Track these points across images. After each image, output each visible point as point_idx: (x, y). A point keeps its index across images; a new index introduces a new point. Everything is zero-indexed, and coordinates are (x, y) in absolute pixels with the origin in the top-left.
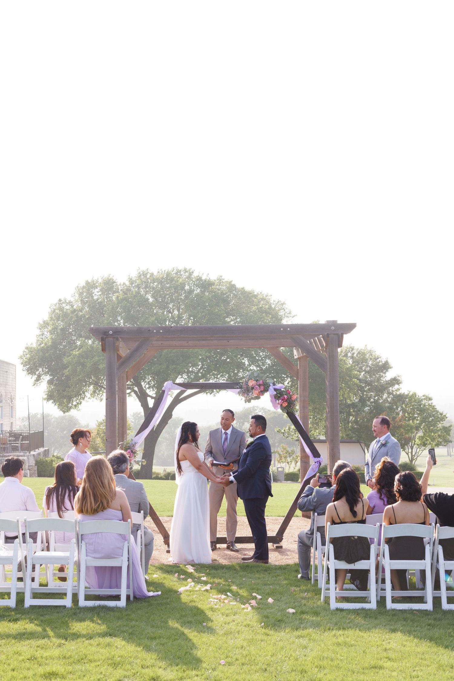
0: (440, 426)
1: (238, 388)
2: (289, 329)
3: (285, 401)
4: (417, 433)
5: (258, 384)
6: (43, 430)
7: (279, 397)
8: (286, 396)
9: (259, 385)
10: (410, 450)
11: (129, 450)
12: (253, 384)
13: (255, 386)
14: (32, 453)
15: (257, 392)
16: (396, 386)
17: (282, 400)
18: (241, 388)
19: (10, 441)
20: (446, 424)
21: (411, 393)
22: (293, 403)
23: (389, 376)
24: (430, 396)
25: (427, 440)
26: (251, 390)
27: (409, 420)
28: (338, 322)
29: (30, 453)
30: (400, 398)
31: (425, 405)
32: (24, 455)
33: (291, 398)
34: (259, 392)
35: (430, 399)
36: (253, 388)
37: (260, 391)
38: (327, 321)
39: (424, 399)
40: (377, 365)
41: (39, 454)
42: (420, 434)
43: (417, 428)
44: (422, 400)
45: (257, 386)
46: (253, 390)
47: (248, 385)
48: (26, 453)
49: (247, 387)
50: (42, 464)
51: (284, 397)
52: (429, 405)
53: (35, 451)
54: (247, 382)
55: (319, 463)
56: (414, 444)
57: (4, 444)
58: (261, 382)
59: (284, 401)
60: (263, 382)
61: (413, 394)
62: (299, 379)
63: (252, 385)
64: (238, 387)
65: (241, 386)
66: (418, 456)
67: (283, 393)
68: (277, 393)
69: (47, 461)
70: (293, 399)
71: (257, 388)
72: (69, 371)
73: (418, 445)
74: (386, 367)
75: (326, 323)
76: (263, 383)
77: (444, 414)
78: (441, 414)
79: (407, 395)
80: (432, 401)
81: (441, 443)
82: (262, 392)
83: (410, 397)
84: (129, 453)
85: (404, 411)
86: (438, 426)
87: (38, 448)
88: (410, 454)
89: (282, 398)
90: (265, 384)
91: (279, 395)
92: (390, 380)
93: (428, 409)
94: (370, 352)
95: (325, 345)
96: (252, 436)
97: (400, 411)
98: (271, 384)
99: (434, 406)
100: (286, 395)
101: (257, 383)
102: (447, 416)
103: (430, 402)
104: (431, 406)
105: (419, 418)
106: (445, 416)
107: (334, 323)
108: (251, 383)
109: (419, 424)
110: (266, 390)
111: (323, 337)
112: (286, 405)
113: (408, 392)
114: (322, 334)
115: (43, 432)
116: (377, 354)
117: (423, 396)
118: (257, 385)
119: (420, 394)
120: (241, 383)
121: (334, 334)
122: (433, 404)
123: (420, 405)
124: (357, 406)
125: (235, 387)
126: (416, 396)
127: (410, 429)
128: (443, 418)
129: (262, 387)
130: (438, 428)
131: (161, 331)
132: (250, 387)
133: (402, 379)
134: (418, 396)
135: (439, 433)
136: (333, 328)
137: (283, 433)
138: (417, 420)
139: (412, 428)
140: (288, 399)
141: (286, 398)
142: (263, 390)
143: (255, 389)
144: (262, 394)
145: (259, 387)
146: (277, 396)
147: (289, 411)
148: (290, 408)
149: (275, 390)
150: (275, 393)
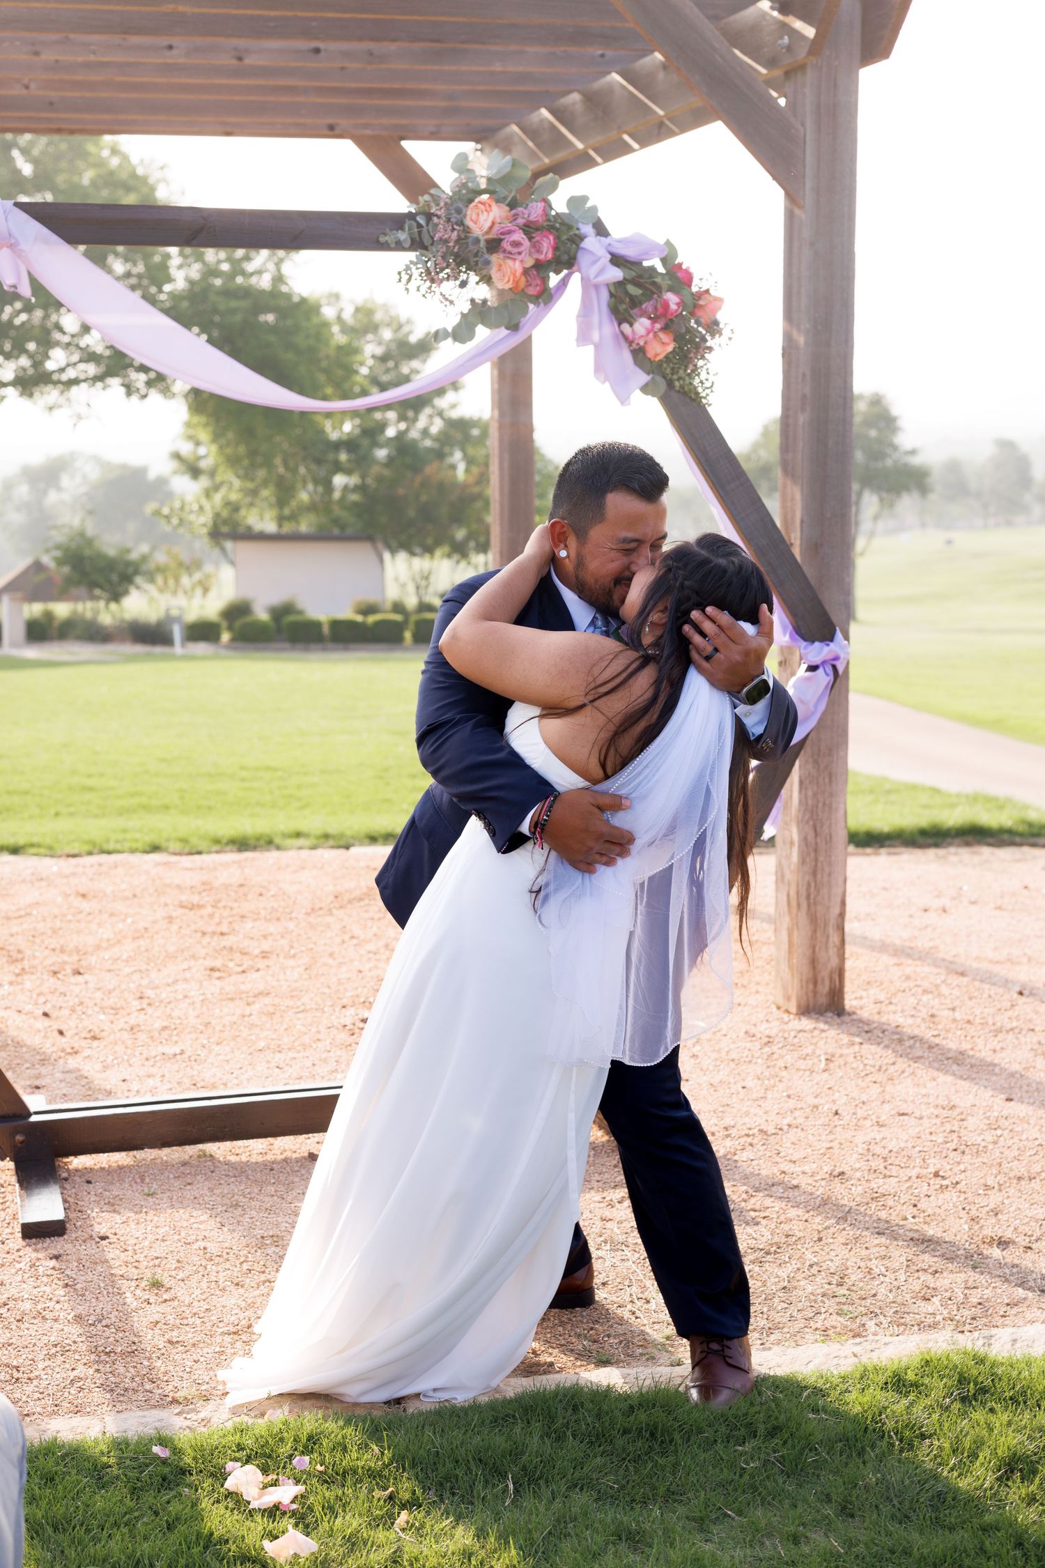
1: (399, 246)
3: (662, 325)
5: (521, 221)
7: (634, 302)
8: (672, 299)
9: (530, 229)
12: (493, 223)
13: (509, 232)
15: (518, 267)
16: (450, 397)
17: (647, 321)
18: (417, 244)
22: (702, 339)
26: (490, 254)
30: (461, 429)
33: (694, 309)
34: (526, 272)
36: (494, 245)
37: (530, 262)
40: (404, 342)
45: (517, 235)
46: (495, 255)
47: (467, 230)
49: (459, 239)
51: (666, 305)
54: (459, 211)
55: (829, 670)
58: (534, 213)
59: (657, 330)
60: (544, 209)
63: (491, 228)
64: (401, 235)
65: (420, 233)
67: (656, 280)
70: (705, 308)
71: (516, 244)
74: (425, 346)
76: (546, 217)
82: (543, 275)
85: (470, 461)
89: (648, 306)
90: (555, 229)
91: (632, 290)
97: (460, 460)
98: (589, 229)
100: (670, 289)
101: (515, 217)
108: (482, 219)
110: (565, 257)
112: (670, 348)
118: (517, 227)
120: (421, 212)
124: (354, 446)
125: (382, 239)
129: (545, 243)
132: (479, 238)
141: (673, 307)
142: (550, 255)
143: (509, 248)
144: (539, 282)
145: (530, 239)
146: (627, 293)
147: (677, 384)
148: (681, 372)
149: (615, 259)
150: (617, 274)
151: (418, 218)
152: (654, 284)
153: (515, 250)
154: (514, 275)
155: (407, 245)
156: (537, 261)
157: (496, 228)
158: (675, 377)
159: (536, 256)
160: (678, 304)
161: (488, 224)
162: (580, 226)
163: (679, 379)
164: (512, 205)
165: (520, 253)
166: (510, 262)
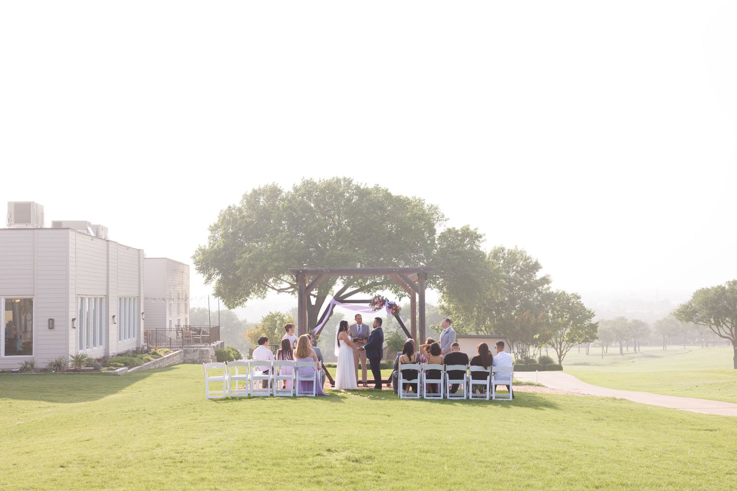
0: (587, 323)
4: (566, 330)
7: (391, 308)
10: (559, 346)
14: (212, 345)
16: (546, 286)
19: (193, 334)
20: (594, 320)
21: (560, 292)
23: (539, 275)
24: (578, 295)
25: (575, 337)
27: (558, 318)
29: (210, 345)
30: (550, 297)
31: (573, 303)
33: (397, 308)
35: (579, 298)
39: (573, 298)
40: (527, 266)
41: (217, 346)
42: (568, 331)
43: (565, 325)
44: (570, 298)
48: (207, 345)
50: (221, 355)
52: (577, 303)
53: (214, 343)
56: (563, 340)
57: (188, 337)
59: (393, 310)
60: (382, 299)
61: (561, 293)
65: (371, 302)
66: (566, 353)
67: (393, 305)
72: (240, 271)
73: (566, 341)
74: (536, 267)
77: (592, 312)
78: (589, 312)
79: (556, 294)
80: (580, 300)
81: (588, 339)
82: (381, 307)
83: (559, 296)
85: (553, 309)
86: (585, 323)
87: (215, 341)
88: (558, 349)
92: (539, 280)
93: (576, 307)
94: (521, 253)
95: (418, 278)
96: (374, 327)
97: (550, 309)
98: (387, 301)
99: (582, 304)
102: (595, 314)
103: (578, 301)
104: (579, 304)
105: (568, 316)
106: (593, 314)
107: (422, 267)
109: (568, 321)
111: (417, 274)
113: (557, 291)
115: (219, 326)
116: (528, 255)
117: (572, 295)
118: (379, 301)
119: (569, 292)
121: (423, 273)
122: (582, 303)
123: (569, 303)
124: (505, 304)
126: (565, 295)
127: (559, 326)
128: (591, 315)
129: (382, 302)
130: (585, 325)
132: (375, 302)
133: (551, 278)
134: (568, 295)
135: (586, 330)
136: (422, 270)
137: (437, 329)
138: (566, 317)
139: (560, 325)
149: (389, 304)
150: (388, 305)
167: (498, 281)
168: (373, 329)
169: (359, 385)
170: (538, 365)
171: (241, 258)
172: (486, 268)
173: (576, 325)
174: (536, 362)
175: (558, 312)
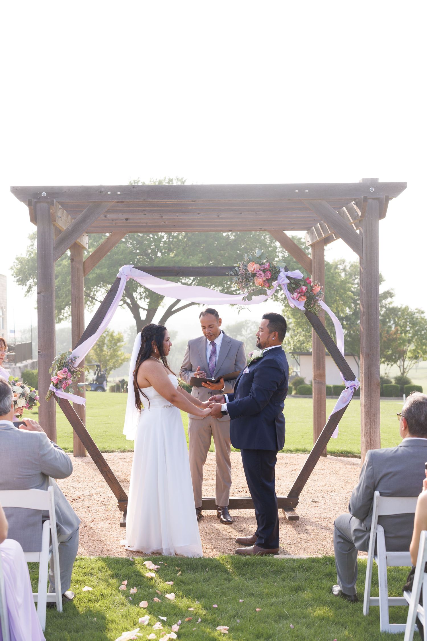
2: (307, 191)
3: (303, 294)
4: (409, 346)
5: (262, 268)
6: (32, 341)
7: (294, 289)
8: (304, 288)
9: (265, 271)
10: (402, 364)
11: (65, 369)
12: (254, 269)
13: (258, 271)
14: (19, 365)
15: (261, 280)
16: (389, 300)
17: (299, 293)
18: (236, 274)
21: (404, 307)
22: (315, 298)
23: (382, 289)
24: (422, 310)
25: (418, 353)
26: (252, 278)
27: (401, 333)
28: (380, 181)
29: (15, 365)
30: (393, 312)
31: (417, 319)
32: (10, 367)
33: (312, 290)
34: (264, 281)
35: (423, 313)
36: (254, 275)
37: (265, 279)
38: (363, 179)
39: (417, 312)
41: (26, 366)
42: (412, 347)
43: (409, 341)
44: (414, 313)
45: (261, 272)
46: (255, 278)
47: (248, 271)
48: (11, 365)
49: (245, 273)
50: (28, 377)
51: (302, 289)
53: (22, 363)
54: (246, 266)
55: (353, 388)
56: (406, 357)
58: (267, 266)
59: (301, 296)
60: (269, 265)
62: (312, 273)
63: (254, 271)
64: (232, 273)
65: (237, 272)
66: (409, 369)
67: (301, 283)
68: (290, 283)
69: (33, 374)
70: (315, 292)
71: (260, 274)
72: (59, 281)
73: (410, 358)
74: (379, 279)
75: (361, 182)
76: (270, 267)
79: (400, 309)
80: (424, 315)
82: (268, 282)
83: (403, 310)
84: (65, 372)
85: (396, 324)
87: (25, 359)
88: (401, 367)
89: (298, 290)
90: (272, 270)
91: (293, 286)
92: (383, 294)
93: (420, 322)
95: (360, 213)
97: (393, 324)
98: (282, 270)
100: (304, 285)
103: (422, 315)
104: (423, 319)
105: (411, 331)
107: (374, 183)
108: (252, 267)
109: (411, 337)
110: (275, 277)
111: (357, 204)
112: (305, 300)
113: (401, 306)
114: (354, 200)
115: (31, 343)
117: (416, 309)
118: (261, 270)
119: (413, 307)
120: (236, 267)
121: (374, 199)
123: (413, 318)
124: (350, 319)
125: (227, 273)
126: (408, 309)
127: (402, 342)
129: (269, 274)
131: (119, 193)
132: (251, 273)
133: (395, 292)
134: (411, 309)
136: (372, 189)
138: (409, 333)
139: (404, 341)
140: (307, 292)
141: (304, 290)
142: (270, 277)
143: (258, 276)
144: (267, 284)
145: (264, 273)
146: (292, 287)
147: (308, 310)
148: (309, 306)
149: (288, 277)
150: (288, 281)
151: (236, 268)
152: (300, 284)
153: (260, 276)
154: (260, 283)
155: (233, 275)
156: (267, 278)
157: (255, 270)
158: (308, 308)
159: (266, 277)
160: (305, 289)
161: (253, 269)
162: (280, 269)
163: (309, 308)
164: (260, 265)
165: (261, 277)
166: (259, 279)
167: (345, 293)
168: (258, 353)
169: (204, 513)
170: (393, 386)
171: (60, 265)
172: (333, 279)
173: (421, 341)
174: (391, 382)
175: (401, 327)
